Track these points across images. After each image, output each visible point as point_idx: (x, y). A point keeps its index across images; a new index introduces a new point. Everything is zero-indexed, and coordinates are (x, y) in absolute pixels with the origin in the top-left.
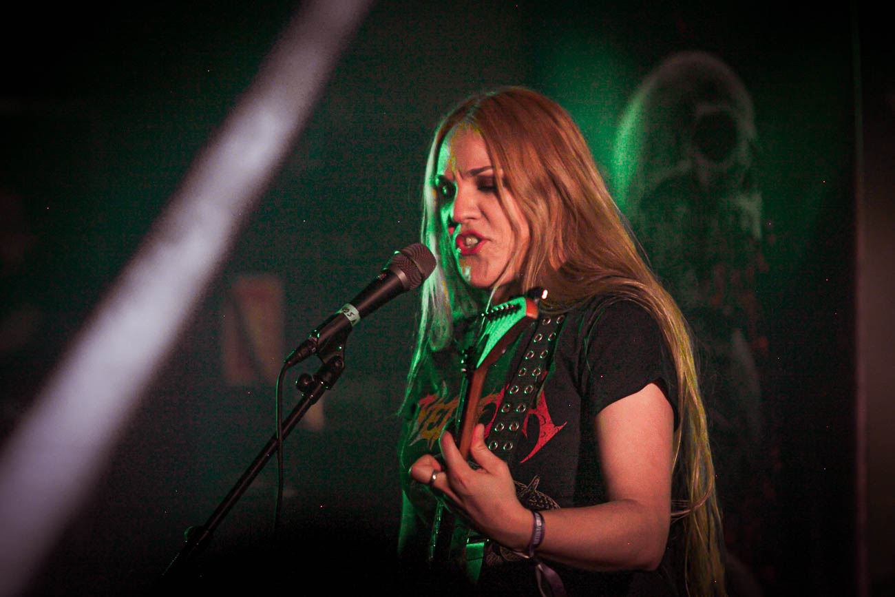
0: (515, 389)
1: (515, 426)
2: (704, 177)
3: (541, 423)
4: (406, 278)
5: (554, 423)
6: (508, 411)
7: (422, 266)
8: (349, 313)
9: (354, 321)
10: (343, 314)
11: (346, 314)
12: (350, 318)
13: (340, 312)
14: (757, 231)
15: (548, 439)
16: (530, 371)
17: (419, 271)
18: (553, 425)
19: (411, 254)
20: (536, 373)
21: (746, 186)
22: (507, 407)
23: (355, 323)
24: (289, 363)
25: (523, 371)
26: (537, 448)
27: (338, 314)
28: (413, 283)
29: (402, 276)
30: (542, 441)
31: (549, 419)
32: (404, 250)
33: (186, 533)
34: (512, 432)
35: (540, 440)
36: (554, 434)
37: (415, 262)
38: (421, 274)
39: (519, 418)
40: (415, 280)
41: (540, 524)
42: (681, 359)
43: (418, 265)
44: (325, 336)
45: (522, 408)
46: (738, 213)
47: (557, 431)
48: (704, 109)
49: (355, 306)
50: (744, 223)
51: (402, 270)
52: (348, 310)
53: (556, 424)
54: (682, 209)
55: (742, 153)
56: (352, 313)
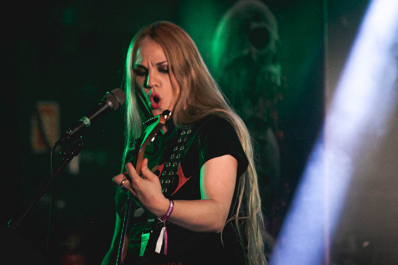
0: (169, 164)
1: (168, 181)
2: (254, 57)
3: (180, 177)
4: (112, 105)
5: (185, 177)
6: (165, 174)
7: (119, 99)
8: (85, 121)
9: (87, 125)
10: (82, 122)
11: (84, 121)
12: (86, 123)
13: (81, 120)
14: (279, 82)
15: (183, 184)
16: (176, 156)
17: (118, 101)
18: (185, 178)
19: (114, 93)
20: (178, 157)
21: (274, 61)
22: (165, 173)
23: (88, 126)
24: (57, 144)
25: (173, 156)
26: (178, 188)
27: (80, 121)
28: (115, 107)
29: (110, 103)
30: (180, 186)
31: (183, 175)
32: (111, 91)
33: (8, 223)
34: (167, 184)
35: (179, 185)
36: (186, 182)
37: (116, 97)
38: (119, 103)
39: (170, 178)
40: (116, 106)
41: (172, 207)
42: (244, 145)
43: (118, 99)
44: (74, 132)
45: (172, 173)
46: (270, 74)
47: (187, 180)
48: (254, 25)
49: (89, 118)
50: (273, 78)
51: (110, 101)
52: (85, 119)
53: (186, 177)
54: (244, 72)
55: (272, 46)
56: (86, 121)
